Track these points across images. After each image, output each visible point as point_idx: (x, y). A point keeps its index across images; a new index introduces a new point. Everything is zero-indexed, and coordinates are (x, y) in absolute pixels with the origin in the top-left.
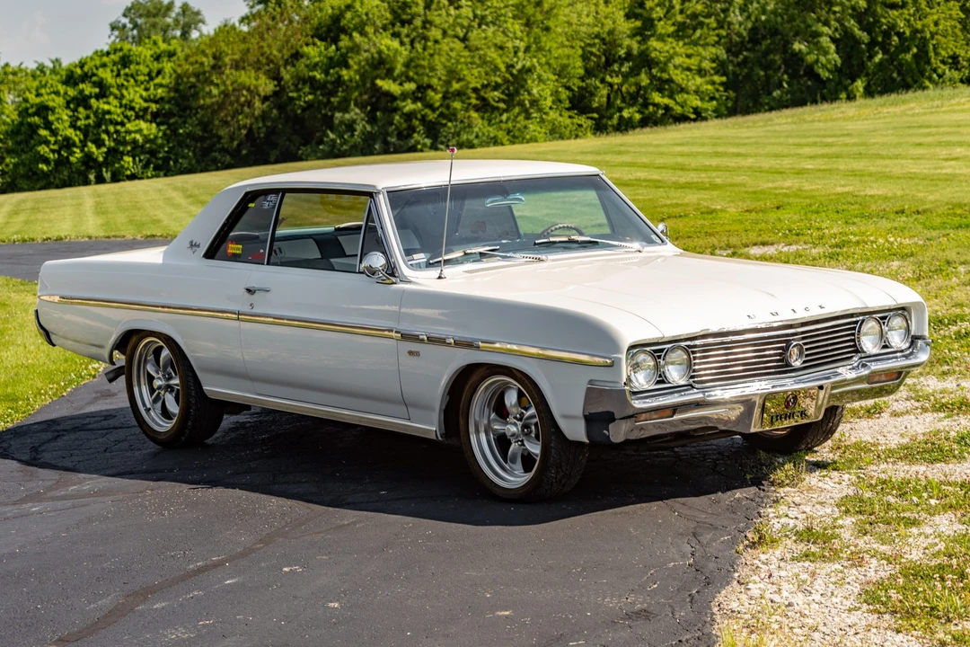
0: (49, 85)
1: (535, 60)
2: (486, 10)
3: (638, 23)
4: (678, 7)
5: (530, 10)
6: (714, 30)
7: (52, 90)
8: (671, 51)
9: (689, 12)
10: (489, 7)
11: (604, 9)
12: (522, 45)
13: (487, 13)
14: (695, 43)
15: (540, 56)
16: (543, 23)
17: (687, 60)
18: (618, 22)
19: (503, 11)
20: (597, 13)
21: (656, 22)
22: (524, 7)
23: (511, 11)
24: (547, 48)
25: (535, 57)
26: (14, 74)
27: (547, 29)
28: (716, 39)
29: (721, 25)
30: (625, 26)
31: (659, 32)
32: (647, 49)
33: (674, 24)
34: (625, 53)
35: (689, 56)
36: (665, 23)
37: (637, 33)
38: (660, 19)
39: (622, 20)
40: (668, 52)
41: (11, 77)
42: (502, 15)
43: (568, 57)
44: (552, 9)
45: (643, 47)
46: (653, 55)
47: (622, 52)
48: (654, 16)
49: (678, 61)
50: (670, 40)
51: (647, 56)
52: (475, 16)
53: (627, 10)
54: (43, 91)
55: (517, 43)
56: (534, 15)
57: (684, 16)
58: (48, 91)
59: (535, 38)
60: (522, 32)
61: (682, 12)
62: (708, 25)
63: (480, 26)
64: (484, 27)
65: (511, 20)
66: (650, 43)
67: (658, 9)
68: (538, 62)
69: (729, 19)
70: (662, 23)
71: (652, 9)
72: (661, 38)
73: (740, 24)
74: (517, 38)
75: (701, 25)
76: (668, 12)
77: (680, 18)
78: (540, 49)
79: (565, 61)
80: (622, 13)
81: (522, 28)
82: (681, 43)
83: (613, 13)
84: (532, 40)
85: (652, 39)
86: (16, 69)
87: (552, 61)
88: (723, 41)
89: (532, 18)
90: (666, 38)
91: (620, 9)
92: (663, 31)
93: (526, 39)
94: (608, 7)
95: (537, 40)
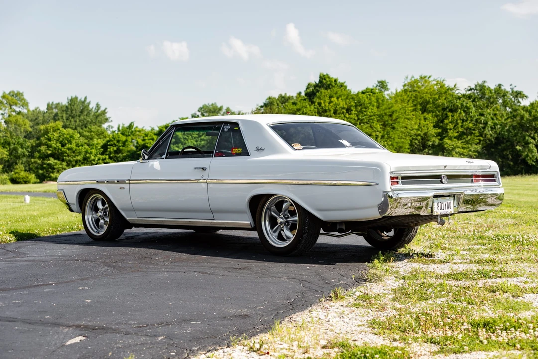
0: (149, 135)
1: (386, 142)
2: (363, 116)
3: (440, 130)
4: (460, 124)
5: (386, 118)
6: (477, 136)
7: (151, 137)
8: (455, 145)
9: (465, 127)
10: (365, 115)
11: (424, 122)
12: (380, 135)
13: (364, 117)
14: (467, 142)
15: (388, 141)
16: (391, 125)
17: (463, 150)
18: (430, 129)
19: (372, 117)
20: (420, 123)
21: (449, 131)
22: (383, 116)
23: (376, 117)
24: (392, 137)
25: (386, 141)
26: (140, 131)
27: (393, 128)
28: (478, 141)
29: (481, 135)
30: (433, 131)
31: (450, 135)
32: (443, 143)
33: (458, 132)
34: (432, 144)
35: (463, 148)
36: (454, 132)
37: (439, 134)
38: (451, 129)
39: (432, 128)
40: (453, 145)
41: (138, 133)
42: (371, 119)
43: (403, 142)
44: (396, 119)
45: (441, 142)
46: (446, 146)
47: (430, 143)
48: (448, 127)
49: (457, 150)
50: (455, 139)
51: (443, 146)
52: (358, 119)
53: (435, 124)
54: (146, 138)
55: (377, 133)
56: (387, 121)
57: (463, 128)
58: (149, 138)
59: (387, 132)
60: (381, 128)
61: (462, 126)
62: (474, 134)
63: (360, 124)
64: (362, 124)
65: (376, 122)
66: (445, 140)
67: (450, 124)
68: (387, 143)
69: (485, 132)
70: (452, 131)
71: (447, 124)
72: (451, 139)
73: (491, 135)
74: (378, 131)
75: (471, 134)
76: (455, 126)
77: (461, 130)
78: (389, 137)
79: (401, 145)
80: (432, 125)
81: (381, 126)
82: (460, 142)
83: (428, 124)
84: (385, 133)
85: (446, 138)
86: (141, 129)
87: (394, 144)
88: (482, 142)
89: (386, 122)
90: (453, 138)
91: (432, 123)
92: (452, 135)
93: (382, 132)
94: (426, 121)
95: (388, 133)
